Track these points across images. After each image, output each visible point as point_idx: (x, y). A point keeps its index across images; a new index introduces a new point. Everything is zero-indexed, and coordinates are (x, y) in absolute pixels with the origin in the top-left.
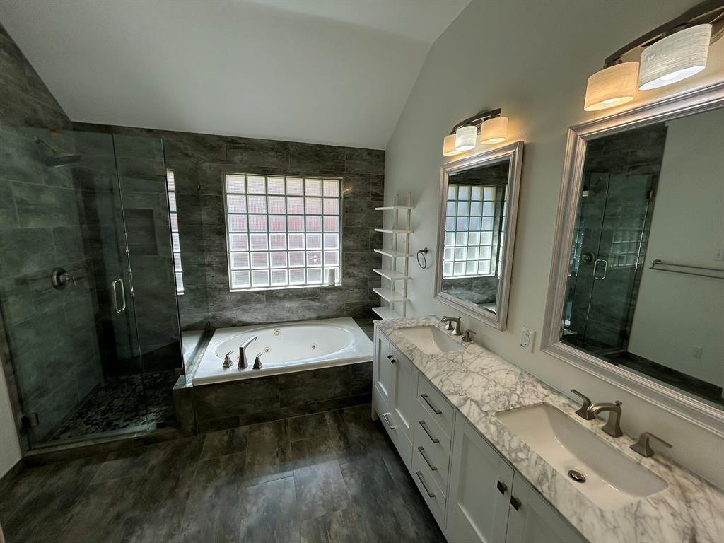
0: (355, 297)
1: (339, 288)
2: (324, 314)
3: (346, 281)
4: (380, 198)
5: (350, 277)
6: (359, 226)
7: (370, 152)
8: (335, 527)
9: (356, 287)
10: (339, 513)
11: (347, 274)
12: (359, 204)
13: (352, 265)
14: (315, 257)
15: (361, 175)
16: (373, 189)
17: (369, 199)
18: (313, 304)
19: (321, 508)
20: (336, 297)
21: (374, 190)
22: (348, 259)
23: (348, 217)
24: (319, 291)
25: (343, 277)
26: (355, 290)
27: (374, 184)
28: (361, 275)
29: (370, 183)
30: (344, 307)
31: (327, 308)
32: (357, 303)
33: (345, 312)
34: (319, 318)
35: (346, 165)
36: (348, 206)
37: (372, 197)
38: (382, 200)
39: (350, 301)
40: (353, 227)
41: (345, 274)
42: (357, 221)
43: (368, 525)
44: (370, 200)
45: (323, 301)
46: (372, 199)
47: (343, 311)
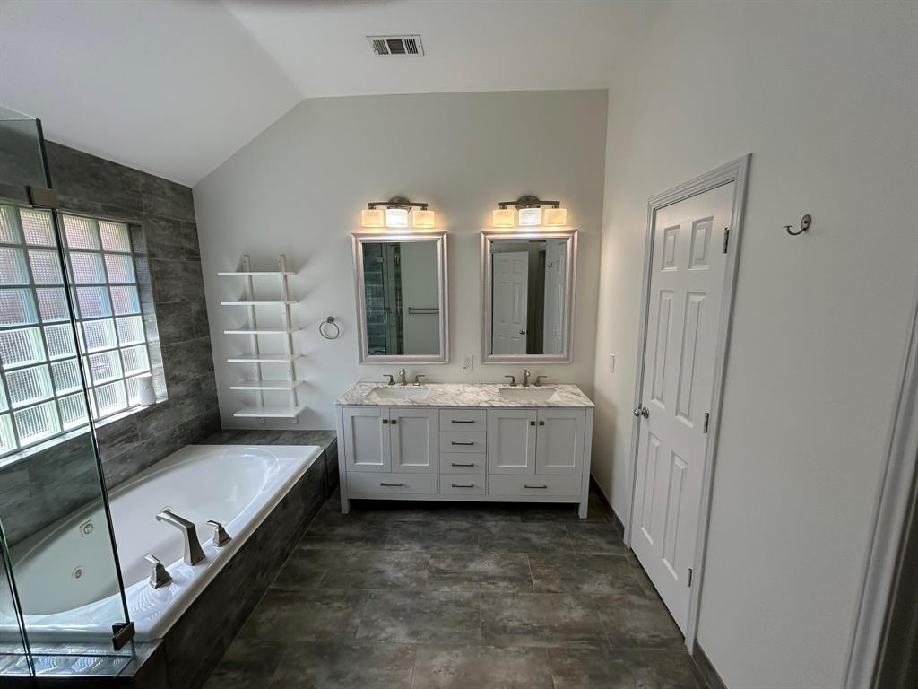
0: (189, 413)
1: (164, 406)
2: (150, 458)
3: (173, 390)
4: (196, 257)
5: (177, 383)
6: (178, 300)
7: (174, 187)
8: (442, 566)
9: (187, 396)
10: (432, 561)
11: (173, 378)
12: (172, 266)
13: (177, 361)
14: (100, 364)
15: (168, 221)
16: (185, 243)
17: (183, 258)
18: (129, 447)
19: (420, 572)
20: (162, 421)
21: (187, 246)
22: (171, 355)
23: (161, 288)
24: (135, 420)
25: (168, 385)
26: (188, 401)
27: (186, 236)
28: (191, 376)
29: (180, 234)
30: (177, 433)
31: (153, 444)
32: (192, 421)
33: (179, 441)
34: (143, 468)
35: (144, 201)
36: (157, 269)
37: (187, 255)
38: (199, 260)
39: (185, 420)
40: (170, 302)
41: (171, 380)
42: (173, 293)
43: (451, 546)
44: (185, 260)
45: (144, 436)
46: (188, 258)
47: (176, 441)
